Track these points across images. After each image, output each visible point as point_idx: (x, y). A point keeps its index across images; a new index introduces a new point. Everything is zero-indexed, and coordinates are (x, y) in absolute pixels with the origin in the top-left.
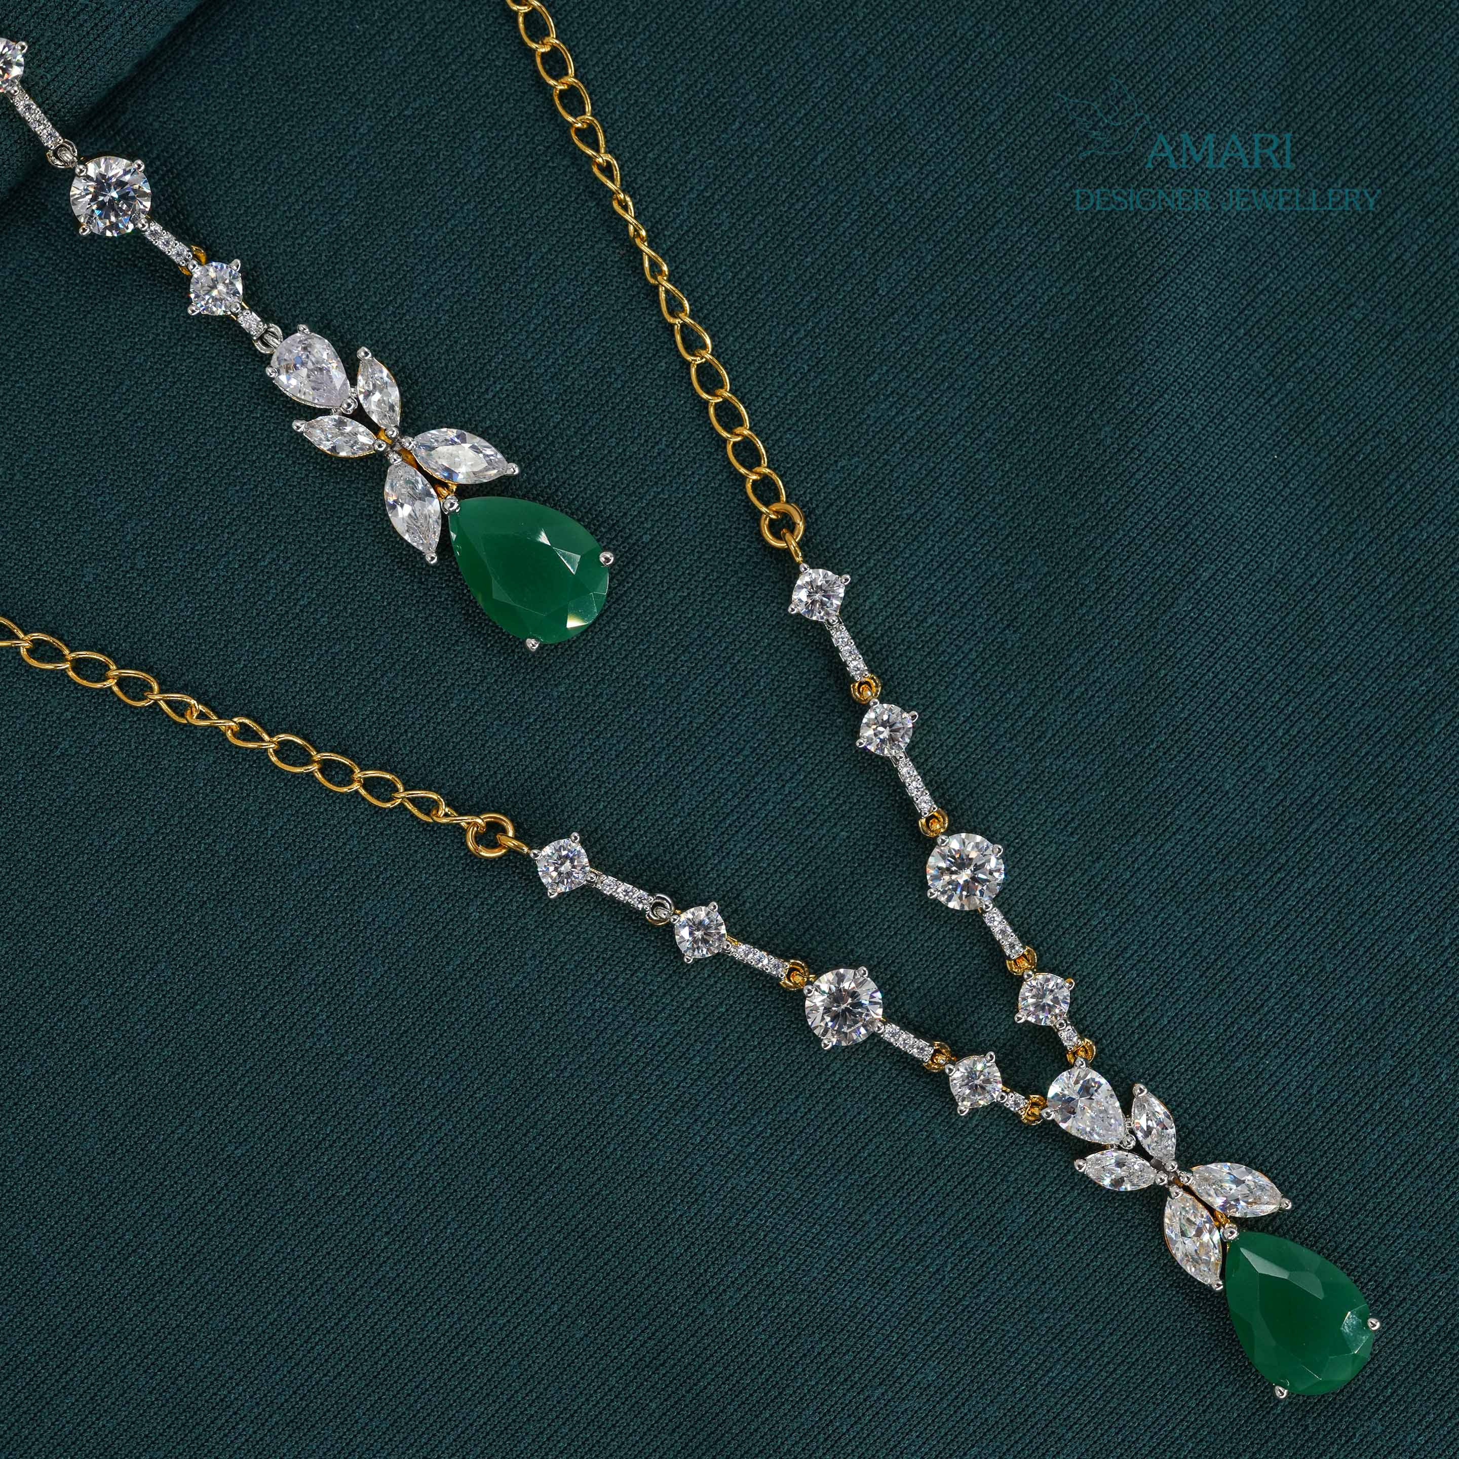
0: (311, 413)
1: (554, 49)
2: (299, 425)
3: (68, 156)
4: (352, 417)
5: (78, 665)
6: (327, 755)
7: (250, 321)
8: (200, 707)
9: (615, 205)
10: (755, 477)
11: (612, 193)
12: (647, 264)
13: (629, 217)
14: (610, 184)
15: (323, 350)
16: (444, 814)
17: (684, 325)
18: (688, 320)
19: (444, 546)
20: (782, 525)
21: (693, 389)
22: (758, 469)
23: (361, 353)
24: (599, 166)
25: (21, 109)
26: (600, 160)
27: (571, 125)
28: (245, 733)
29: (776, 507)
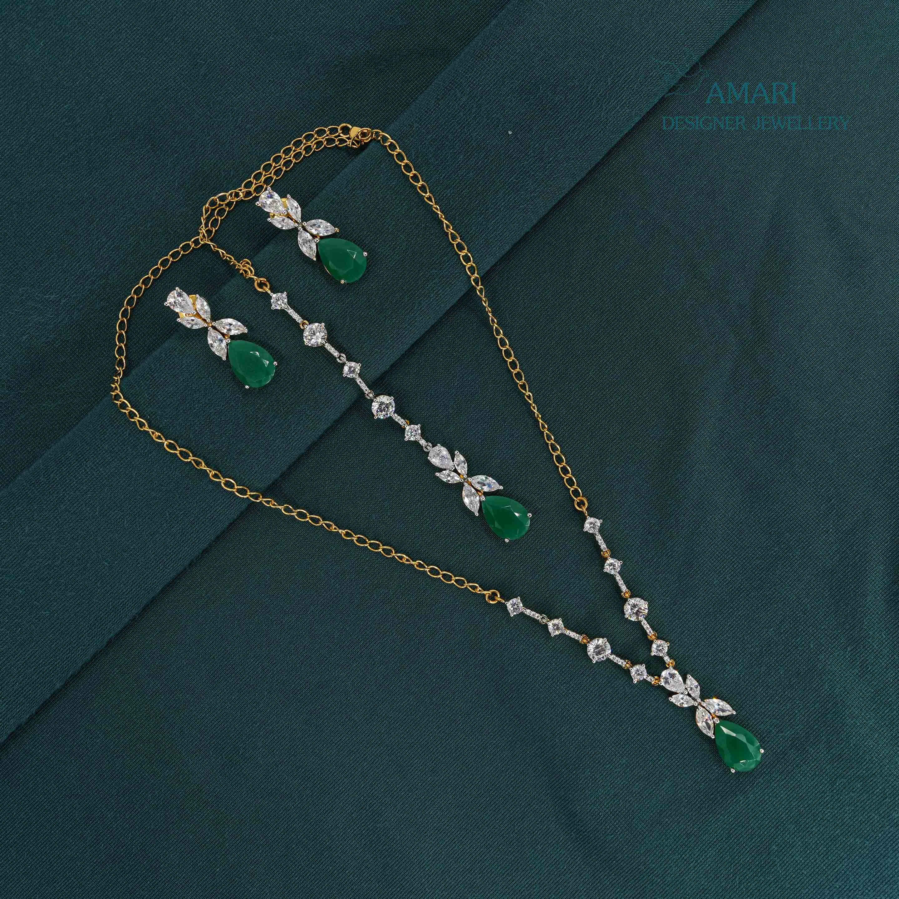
0: (441, 470)
1: (513, 360)
2: (437, 474)
3: (371, 395)
4: (453, 471)
5: (371, 545)
6: (444, 572)
7: (423, 442)
8: (407, 557)
9: (532, 407)
10: (572, 489)
11: (531, 404)
12: (540, 425)
13: (535, 411)
14: (530, 401)
15: (445, 452)
16: (479, 590)
17: (552, 444)
18: (553, 442)
19: (480, 510)
20: (581, 504)
21: (554, 462)
22: (573, 487)
23: (456, 452)
24: (527, 396)
25: (358, 382)
26: (527, 394)
27: (518, 383)
28: (420, 565)
29: (579, 498)
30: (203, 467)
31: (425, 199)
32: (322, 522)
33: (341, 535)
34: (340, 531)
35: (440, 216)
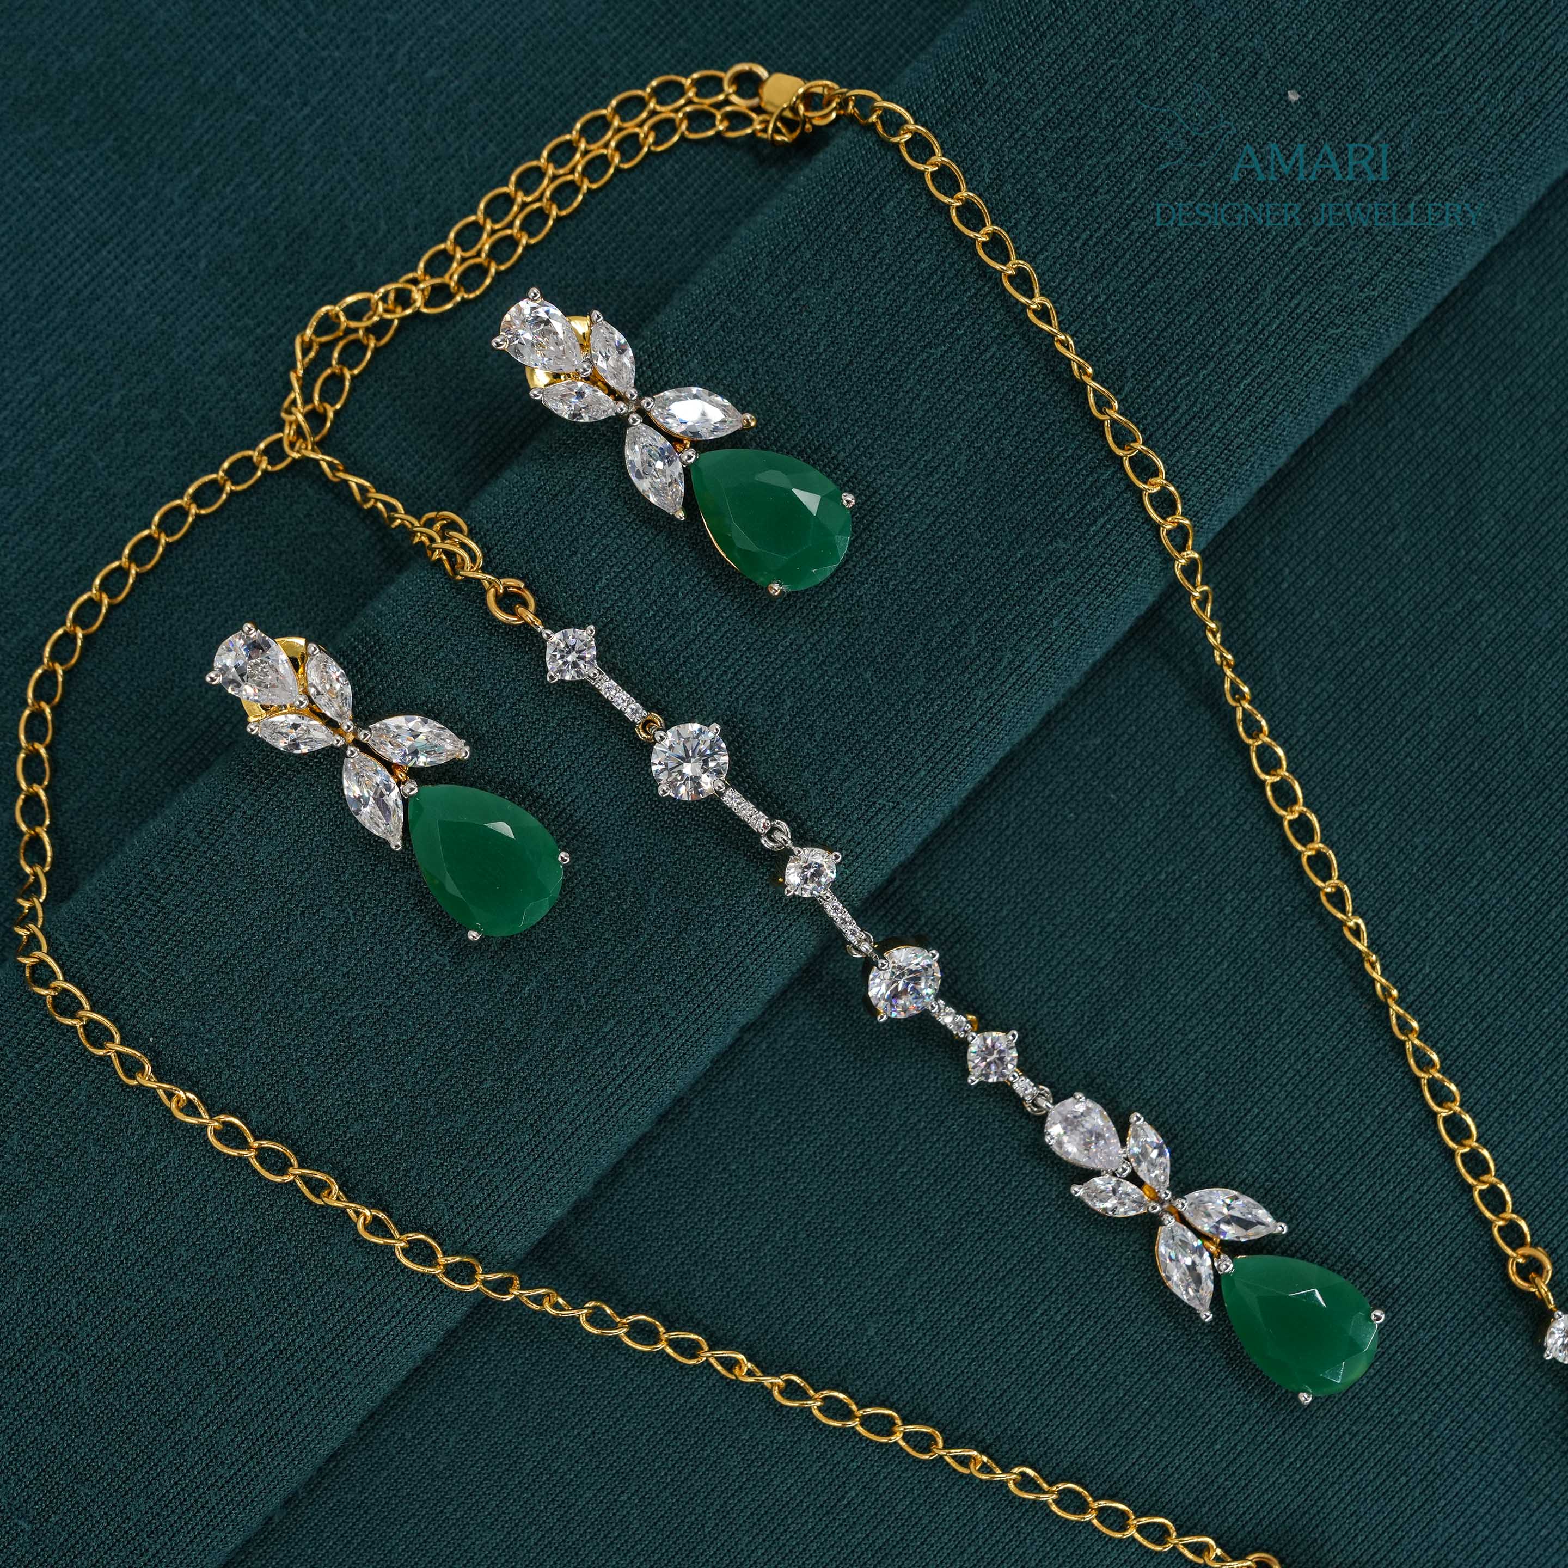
0: (1085, 1175)
1: (1302, 815)
2: (1078, 1190)
3: (866, 947)
4: (1127, 1179)
5: (865, 1421)
6: (1103, 1503)
7: (1023, 1086)
8: (985, 1459)
9: (1365, 965)
10: (1501, 1223)
11: (1362, 955)
12: (1394, 1020)
13: (1376, 975)
14: (1358, 945)
15: (1099, 1119)
16: (1214, 1557)
17: (1431, 1078)
18: (1438, 1075)
20: (1531, 1268)
21: (1440, 1136)
22: (1503, 1215)
23: (1133, 1118)
24: (1350, 929)
25: (829, 908)
26: (1351, 924)
27: (1320, 889)
28: (1026, 1483)
29: (1521, 1251)
30: (334, 1198)
31: (1031, 315)
32: (706, 1355)
33: (770, 1393)
34: (767, 1381)
35: (1075, 367)
